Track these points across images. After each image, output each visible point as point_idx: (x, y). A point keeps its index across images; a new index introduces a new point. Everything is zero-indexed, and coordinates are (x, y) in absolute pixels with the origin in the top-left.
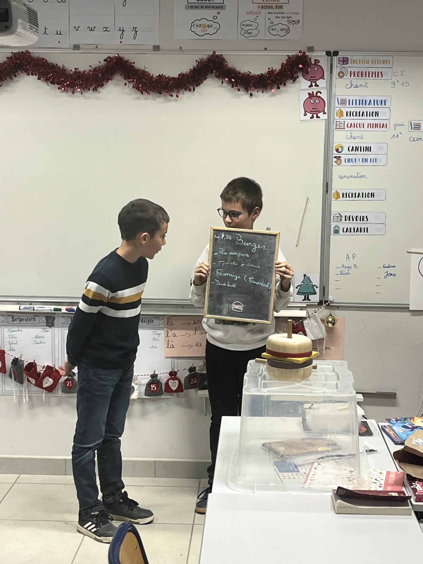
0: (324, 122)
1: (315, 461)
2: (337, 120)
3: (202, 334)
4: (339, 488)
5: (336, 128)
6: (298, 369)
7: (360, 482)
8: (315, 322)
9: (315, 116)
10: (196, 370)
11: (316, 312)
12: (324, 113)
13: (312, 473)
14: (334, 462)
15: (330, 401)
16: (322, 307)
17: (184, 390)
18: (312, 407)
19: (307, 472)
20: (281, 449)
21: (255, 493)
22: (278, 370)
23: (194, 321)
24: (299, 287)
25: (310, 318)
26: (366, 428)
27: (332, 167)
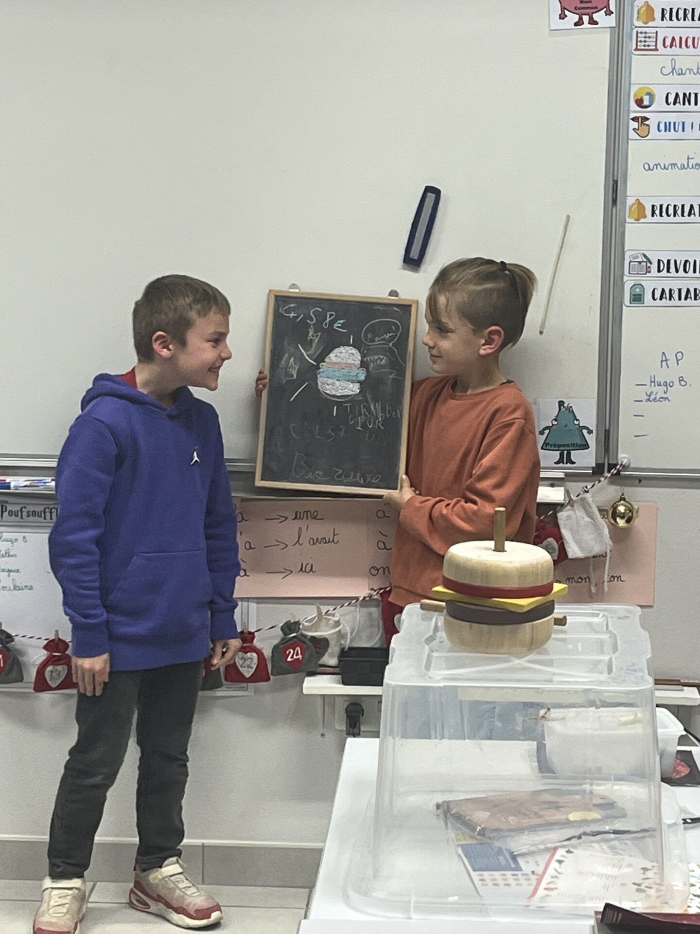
0: (608, 35)
1: (559, 844)
2: (640, 30)
3: (314, 544)
4: (608, 906)
5: (636, 49)
6: (519, 625)
7: (662, 893)
8: (585, 516)
9: (586, 18)
10: (299, 628)
11: (587, 492)
12: (608, 13)
13: (551, 871)
14: (604, 846)
15: (592, 704)
16: (602, 479)
17: (272, 677)
18: (547, 716)
19: (539, 870)
20: (481, 816)
21: (410, 918)
22: (471, 627)
23: (296, 513)
24: (547, 431)
25: (572, 506)
26: (689, 766)
27: (628, 143)
